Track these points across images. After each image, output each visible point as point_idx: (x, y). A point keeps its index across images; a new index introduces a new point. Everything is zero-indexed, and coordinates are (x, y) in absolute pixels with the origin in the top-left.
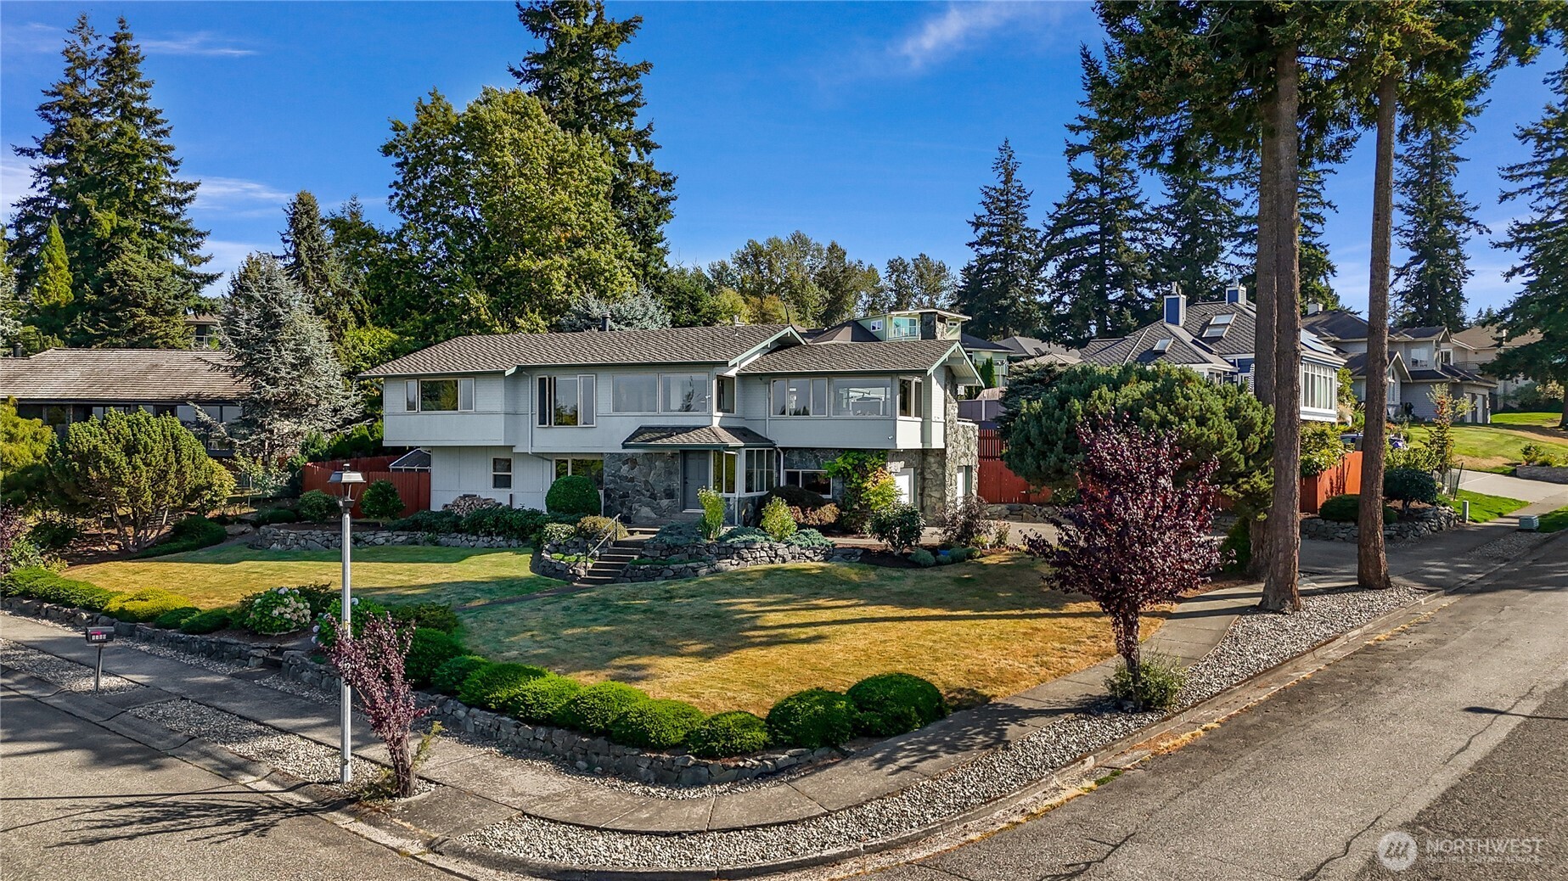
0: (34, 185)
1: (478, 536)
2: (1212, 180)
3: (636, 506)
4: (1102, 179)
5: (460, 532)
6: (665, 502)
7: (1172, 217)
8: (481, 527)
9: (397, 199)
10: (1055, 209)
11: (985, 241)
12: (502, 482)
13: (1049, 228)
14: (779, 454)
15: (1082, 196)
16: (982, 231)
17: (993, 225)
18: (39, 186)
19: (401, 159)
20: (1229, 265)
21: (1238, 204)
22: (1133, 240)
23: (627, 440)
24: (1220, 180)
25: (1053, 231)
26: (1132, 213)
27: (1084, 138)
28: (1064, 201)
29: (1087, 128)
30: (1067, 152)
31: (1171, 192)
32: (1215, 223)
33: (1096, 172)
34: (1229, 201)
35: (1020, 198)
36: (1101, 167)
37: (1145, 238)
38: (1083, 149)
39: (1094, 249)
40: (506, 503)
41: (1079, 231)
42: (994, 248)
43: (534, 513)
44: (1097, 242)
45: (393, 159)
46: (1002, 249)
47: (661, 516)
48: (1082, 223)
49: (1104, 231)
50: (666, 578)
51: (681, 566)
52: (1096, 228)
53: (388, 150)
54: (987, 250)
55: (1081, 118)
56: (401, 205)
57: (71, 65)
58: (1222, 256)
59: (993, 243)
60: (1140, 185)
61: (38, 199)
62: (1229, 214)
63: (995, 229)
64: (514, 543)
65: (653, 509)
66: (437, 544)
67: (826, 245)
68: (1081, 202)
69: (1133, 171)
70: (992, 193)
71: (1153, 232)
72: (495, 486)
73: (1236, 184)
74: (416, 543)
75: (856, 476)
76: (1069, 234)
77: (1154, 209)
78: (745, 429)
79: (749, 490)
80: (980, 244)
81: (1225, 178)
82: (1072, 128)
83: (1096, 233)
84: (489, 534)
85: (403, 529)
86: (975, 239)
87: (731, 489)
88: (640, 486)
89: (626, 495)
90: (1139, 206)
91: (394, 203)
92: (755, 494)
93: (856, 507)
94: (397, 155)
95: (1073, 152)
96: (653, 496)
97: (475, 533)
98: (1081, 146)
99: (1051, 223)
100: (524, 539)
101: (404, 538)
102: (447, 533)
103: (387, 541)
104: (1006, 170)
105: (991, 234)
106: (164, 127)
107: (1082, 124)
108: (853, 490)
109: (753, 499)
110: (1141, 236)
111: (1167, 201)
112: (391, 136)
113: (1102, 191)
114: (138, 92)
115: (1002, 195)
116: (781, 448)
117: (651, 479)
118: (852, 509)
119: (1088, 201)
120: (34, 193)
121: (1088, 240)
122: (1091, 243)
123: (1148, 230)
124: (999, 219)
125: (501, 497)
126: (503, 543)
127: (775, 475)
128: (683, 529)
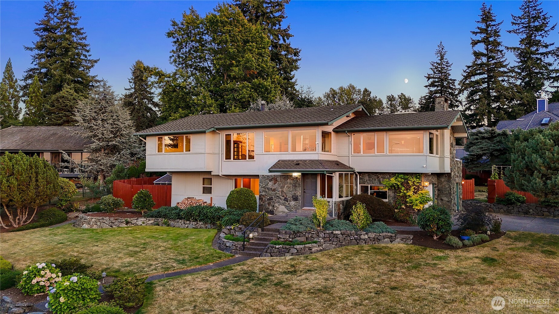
0: (32, 63)
1: (190, 221)
2: (538, 54)
3: (277, 205)
4: (488, 54)
5: (181, 219)
6: (293, 203)
7: (519, 71)
8: (192, 216)
9: (173, 58)
10: (466, 68)
11: (432, 85)
12: (207, 190)
13: (464, 76)
14: (356, 175)
15: (479, 62)
16: (431, 80)
17: (436, 78)
18: (35, 63)
19: (175, 40)
20: (547, 91)
21: (550, 65)
22: (503, 81)
23: (272, 168)
24: (542, 54)
25: (466, 78)
26: (502, 69)
27: (479, 37)
28: (471, 64)
29: (481, 33)
30: (472, 43)
31: (519, 60)
32: (539, 73)
33: (485, 52)
34: (546, 63)
35: (447, 66)
36: (487, 49)
37: (508, 80)
38: (479, 42)
39: (485, 85)
40: (209, 202)
41: (477, 78)
42: (436, 88)
43: (220, 209)
44: (486, 82)
45: (172, 39)
46: (439, 88)
47: (290, 211)
48: (480, 74)
49: (490, 77)
50: (292, 254)
51: (301, 246)
52: (486, 76)
53: (170, 35)
54: (433, 89)
55: (478, 28)
56: (175, 61)
57: (47, 12)
58: (543, 88)
59: (436, 86)
60: (506, 57)
61: (34, 69)
62: (547, 69)
63: (436, 80)
64: (209, 226)
65: (286, 207)
66: (168, 225)
67: (362, 90)
68: (479, 65)
69: (502, 51)
70: (435, 64)
71: (512, 77)
72: (204, 193)
73: (550, 55)
74: (158, 225)
75: (403, 188)
76: (473, 79)
77: (511, 68)
78: (337, 161)
79: (340, 197)
80: (430, 86)
81: (544, 53)
82: (474, 33)
83: (486, 78)
84: (196, 220)
85: (152, 217)
86: (428, 84)
87: (330, 196)
88: (279, 194)
89: (271, 199)
90: (505, 66)
91: (172, 60)
92: (344, 199)
93: (403, 207)
94: (174, 38)
95: (474, 43)
96: (286, 200)
97: (188, 220)
98: (478, 40)
99: (465, 74)
100: (214, 224)
101: (152, 221)
102: (174, 219)
103: (144, 223)
104: (441, 54)
105: (435, 82)
106: (84, 36)
107: (479, 31)
108: (401, 197)
109: (343, 201)
110: (506, 79)
111: (517, 64)
112: (172, 29)
113: (488, 60)
114: (73, 21)
115: (439, 65)
116: (358, 173)
117: (285, 190)
118: (401, 208)
119: (482, 64)
120: (33, 66)
121: (483, 81)
122: (484, 83)
123: (510, 76)
124: (438, 76)
125: (206, 198)
126: (203, 226)
127: (355, 187)
128: (303, 222)
